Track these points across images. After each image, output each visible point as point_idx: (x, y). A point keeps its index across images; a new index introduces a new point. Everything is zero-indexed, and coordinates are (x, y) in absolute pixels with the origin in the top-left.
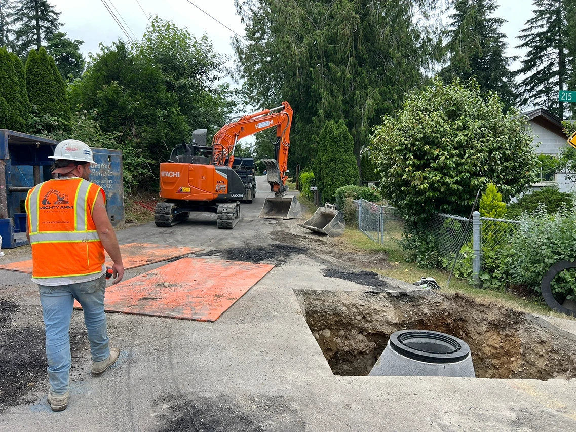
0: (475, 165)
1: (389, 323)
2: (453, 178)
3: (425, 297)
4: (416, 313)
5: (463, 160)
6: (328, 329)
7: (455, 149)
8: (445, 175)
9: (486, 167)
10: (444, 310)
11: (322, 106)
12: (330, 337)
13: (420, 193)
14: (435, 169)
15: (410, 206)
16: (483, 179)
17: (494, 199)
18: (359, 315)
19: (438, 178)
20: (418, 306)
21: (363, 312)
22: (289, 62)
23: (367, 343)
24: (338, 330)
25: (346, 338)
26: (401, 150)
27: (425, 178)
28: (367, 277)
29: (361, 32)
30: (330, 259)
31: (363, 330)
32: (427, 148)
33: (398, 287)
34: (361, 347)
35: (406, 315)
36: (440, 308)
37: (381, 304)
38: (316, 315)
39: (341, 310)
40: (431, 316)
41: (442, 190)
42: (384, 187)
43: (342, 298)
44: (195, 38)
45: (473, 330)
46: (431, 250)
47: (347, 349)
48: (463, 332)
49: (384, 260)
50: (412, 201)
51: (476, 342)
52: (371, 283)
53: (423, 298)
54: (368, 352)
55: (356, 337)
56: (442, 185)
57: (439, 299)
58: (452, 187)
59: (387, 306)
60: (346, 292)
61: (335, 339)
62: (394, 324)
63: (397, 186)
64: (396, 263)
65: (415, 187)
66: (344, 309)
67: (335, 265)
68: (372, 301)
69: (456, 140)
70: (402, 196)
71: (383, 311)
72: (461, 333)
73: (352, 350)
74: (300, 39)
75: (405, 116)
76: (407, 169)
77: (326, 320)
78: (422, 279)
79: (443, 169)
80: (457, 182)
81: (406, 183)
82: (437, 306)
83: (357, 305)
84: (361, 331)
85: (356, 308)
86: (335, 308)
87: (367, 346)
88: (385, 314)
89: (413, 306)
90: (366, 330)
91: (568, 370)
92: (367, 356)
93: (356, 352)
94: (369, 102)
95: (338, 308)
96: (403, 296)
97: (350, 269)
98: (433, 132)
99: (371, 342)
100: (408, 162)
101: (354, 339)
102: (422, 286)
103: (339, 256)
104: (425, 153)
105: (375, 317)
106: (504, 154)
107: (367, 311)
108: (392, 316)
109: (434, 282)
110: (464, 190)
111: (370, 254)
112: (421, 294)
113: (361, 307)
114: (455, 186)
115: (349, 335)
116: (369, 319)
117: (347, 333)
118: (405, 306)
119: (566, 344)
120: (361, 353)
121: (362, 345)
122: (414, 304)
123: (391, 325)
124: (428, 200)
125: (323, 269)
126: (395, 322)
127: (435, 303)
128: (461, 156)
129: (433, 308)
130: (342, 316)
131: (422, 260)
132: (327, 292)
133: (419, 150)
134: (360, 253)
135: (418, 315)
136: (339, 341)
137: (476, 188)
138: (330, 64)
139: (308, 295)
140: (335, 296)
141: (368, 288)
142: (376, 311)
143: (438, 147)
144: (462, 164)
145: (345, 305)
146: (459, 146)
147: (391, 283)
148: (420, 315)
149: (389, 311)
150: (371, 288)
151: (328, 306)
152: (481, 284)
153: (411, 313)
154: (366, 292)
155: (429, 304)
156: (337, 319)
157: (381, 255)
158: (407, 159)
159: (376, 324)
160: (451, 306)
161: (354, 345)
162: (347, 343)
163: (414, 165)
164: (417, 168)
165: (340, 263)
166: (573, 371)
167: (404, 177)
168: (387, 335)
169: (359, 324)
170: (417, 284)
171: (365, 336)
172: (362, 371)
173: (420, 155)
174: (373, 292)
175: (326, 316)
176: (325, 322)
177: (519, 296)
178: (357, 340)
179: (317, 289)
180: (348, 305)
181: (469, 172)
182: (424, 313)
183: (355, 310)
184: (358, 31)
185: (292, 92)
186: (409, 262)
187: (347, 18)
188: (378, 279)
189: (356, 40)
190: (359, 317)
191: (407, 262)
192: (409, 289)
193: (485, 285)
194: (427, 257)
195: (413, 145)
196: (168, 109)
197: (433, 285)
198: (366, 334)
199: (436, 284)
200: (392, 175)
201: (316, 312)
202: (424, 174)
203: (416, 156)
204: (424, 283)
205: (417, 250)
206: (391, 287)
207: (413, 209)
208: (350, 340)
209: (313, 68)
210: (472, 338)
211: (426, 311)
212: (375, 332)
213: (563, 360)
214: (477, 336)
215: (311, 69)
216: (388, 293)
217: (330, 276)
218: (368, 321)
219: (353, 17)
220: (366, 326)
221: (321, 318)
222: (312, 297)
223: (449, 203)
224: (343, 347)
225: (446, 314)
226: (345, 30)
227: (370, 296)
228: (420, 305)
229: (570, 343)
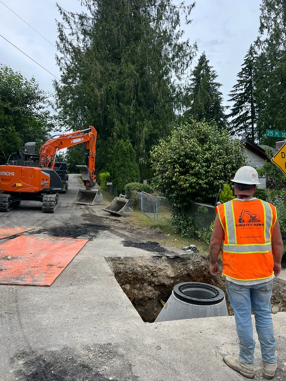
0: (216, 173)
1: (168, 277)
2: (203, 180)
3: (191, 258)
4: (185, 269)
5: (209, 170)
6: (128, 284)
7: (205, 162)
8: (199, 178)
9: (223, 174)
10: (203, 266)
11: (115, 130)
12: (129, 289)
13: (183, 190)
14: (192, 175)
15: (177, 198)
16: (221, 181)
17: (228, 194)
18: (149, 273)
19: (194, 180)
20: (186, 264)
21: (152, 271)
22: (92, 100)
23: (154, 291)
24: (135, 284)
25: (140, 289)
26: (171, 162)
27: (186, 180)
28: (153, 245)
29: (140, 85)
30: (126, 233)
31: (151, 283)
32: (187, 161)
33: (173, 252)
34: (150, 294)
35: (179, 271)
36: (200, 265)
37: (163, 264)
38: (120, 275)
39: (137, 270)
40: (194, 271)
41: (197, 188)
42: (160, 185)
43: (138, 262)
44: (26, 79)
45: (220, 278)
46: (190, 226)
47: (141, 297)
48: (214, 280)
49: (160, 233)
50: (178, 194)
51: (222, 286)
52: (156, 250)
53: (189, 259)
54: (154, 298)
55: (147, 288)
56: (197, 185)
57: (199, 259)
58: (203, 186)
59: (167, 266)
60: (140, 257)
61: (133, 291)
62: (171, 277)
63: (169, 185)
64: (168, 234)
65: (181, 186)
66: (139, 269)
67: (130, 238)
68: (157, 262)
69: (205, 156)
70: (172, 191)
71: (165, 269)
72: (212, 281)
73: (144, 297)
74: (100, 86)
75: (174, 140)
76: (176, 174)
77: (127, 277)
78: (188, 246)
79: (197, 175)
80: (206, 183)
81: (175, 183)
82: (198, 264)
83: (148, 266)
84: (150, 283)
85: (147, 268)
86: (134, 269)
87: (154, 294)
88: (166, 271)
89: (183, 264)
90: (153, 283)
91: (279, 302)
92: (154, 301)
93: (147, 299)
94: (146, 129)
95: (135, 269)
96: (177, 258)
97: (141, 240)
98: (191, 151)
99: (156, 290)
100: (176, 170)
101: (146, 290)
102: (188, 251)
103: (131, 231)
104: (186, 164)
105: (159, 274)
106: (232, 166)
107: (154, 270)
108: (170, 272)
109: (195, 248)
110: (209, 188)
111: (151, 228)
112: (188, 256)
113: (150, 267)
114: (205, 186)
115: (142, 287)
116: (155, 275)
117: (141, 286)
118: (178, 265)
119: (278, 286)
120: (150, 299)
121: (151, 293)
122: (184, 263)
123: (169, 278)
124: (189, 194)
125: (122, 241)
126: (172, 276)
127: (197, 262)
128: (208, 167)
129: (196, 266)
130: (138, 274)
131: (185, 233)
132: (128, 258)
133: (183, 162)
134: (144, 228)
135: (186, 271)
136: (136, 292)
137: (217, 186)
138: (120, 103)
139: (115, 261)
140: (133, 260)
141: (154, 253)
142: (160, 269)
143: (194, 161)
144: (208, 172)
145: (140, 267)
146: (207, 160)
147: (168, 249)
148: (188, 271)
149: (168, 269)
150: (156, 254)
151: (129, 268)
153: (182, 269)
154: (153, 257)
155: (193, 263)
156: (134, 276)
157: (158, 230)
158: (175, 168)
159: (160, 278)
160: (207, 264)
161: (145, 294)
162: (141, 292)
163: (179, 172)
164: (182, 173)
165: (133, 236)
166: (283, 303)
167: (174, 179)
168: (167, 285)
169: (149, 279)
170: (184, 250)
171: (153, 287)
172: (151, 311)
173: (183, 165)
174: (158, 257)
175: (127, 275)
176: (126, 279)
178: (147, 290)
179: (120, 256)
180: (142, 266)
181: (213, 177)
182: (190, 269)
183: (146, 269)
184: (138, 84)
185: (95, 120)
186: (176, 234)
187: (131, 75)
188: (159, 246)
189: (137, 89)
190: (149, 274)
191: (175, 234)
192: (181, 253)
194: (188, 230)
195: (179, 159)
196: (5, 127)
197: (194, 250)
198: (153, 285)
199: (197, 249)
200: (166, 178)
201: (120, 273)
202: (186, 178)
203: (181, 166)
204: (189, 249)
205: (181, 226)
206: (168, 252)
207: (179, 200)
208: (143, 290)
209: (110, 105)
210: (219, 284)
211: (191, 267)
212: (159, 284)
213: (276, 296)
214: (222, 282)
215: (108, 106)
216: (168, 257)
217: (128, 246)
218: (155, 276)
219: (135, 75)
220: (154, 280)
221: (124, 277)
222: (118, 262)
223: (201, 196)
224: (138, 296)
225: (204, 269)
226: (130, 82)
227: (156, 259)
228: (188, 264)
229: (280, 285)
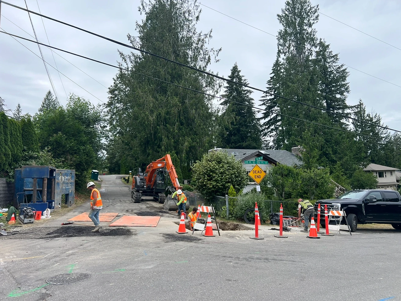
0: (227, 179)
2: (220, 184)
7: (220, 174)
8: (218, 183)
9: (230, 180)
11: (163, 144)
13: (210, 189)
14: (215, 181)
15: (206, 193)
16: (229, 184)
17: (232, 191)
19: (215, 184)
22: (146, 123)
26: (203, 174)
27: (211, 184)
29: (182, 111)
32: (211, 174)
41: (217, 188)
42: (197, 186)
44: (93, 105)
50: (207, 191)
56: (217, 186)
63: (202, 186)
65: (208, 187)
69: (220, 171)
70: (203, 190)
74: (152, 112)
75: (204, 162)
76: (205, 181)
79: (216, 181)
80: (221, 185)
81: (205, 185)
94: (186, 144)
98: (213, 168)
100: (205, 178)
104: (211, 175)
106: (235, 176)
110: (224, 188)
114: (221, 186)
124: (213, 191)
128: (222, 176)
133: (209, 174)
137: (228, 187)
138: (167, 125)
143: (215, 173)
144: (222, 179)
146: (221, 173)
152: (229, 219)
158: (205, 177)
163: (207, 179)
164: (209, 180)
167: (204, 183)
173: (209, 176)
177: (240, 221)
181: (224, 182)
184: (181, 110)
185: (147, 136)
187: (176, 105)
189: (180, 115)
193: (230, 219)
195: (207, 172)
196: (85, 146)
200: (200, 182)
202: (211, 182)
203: (208, 176)
207: (207, 194)
209: (159, 126)
215: (158, 127)
219: (178, 105)
223: (219, 192)
226: (174, 111)
